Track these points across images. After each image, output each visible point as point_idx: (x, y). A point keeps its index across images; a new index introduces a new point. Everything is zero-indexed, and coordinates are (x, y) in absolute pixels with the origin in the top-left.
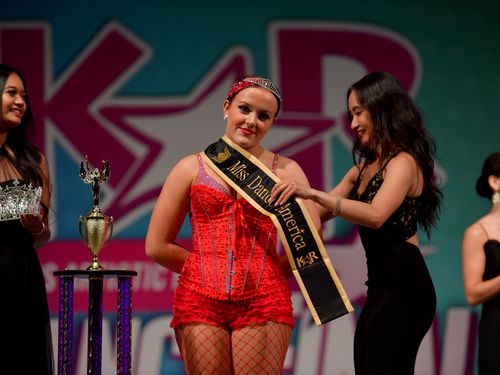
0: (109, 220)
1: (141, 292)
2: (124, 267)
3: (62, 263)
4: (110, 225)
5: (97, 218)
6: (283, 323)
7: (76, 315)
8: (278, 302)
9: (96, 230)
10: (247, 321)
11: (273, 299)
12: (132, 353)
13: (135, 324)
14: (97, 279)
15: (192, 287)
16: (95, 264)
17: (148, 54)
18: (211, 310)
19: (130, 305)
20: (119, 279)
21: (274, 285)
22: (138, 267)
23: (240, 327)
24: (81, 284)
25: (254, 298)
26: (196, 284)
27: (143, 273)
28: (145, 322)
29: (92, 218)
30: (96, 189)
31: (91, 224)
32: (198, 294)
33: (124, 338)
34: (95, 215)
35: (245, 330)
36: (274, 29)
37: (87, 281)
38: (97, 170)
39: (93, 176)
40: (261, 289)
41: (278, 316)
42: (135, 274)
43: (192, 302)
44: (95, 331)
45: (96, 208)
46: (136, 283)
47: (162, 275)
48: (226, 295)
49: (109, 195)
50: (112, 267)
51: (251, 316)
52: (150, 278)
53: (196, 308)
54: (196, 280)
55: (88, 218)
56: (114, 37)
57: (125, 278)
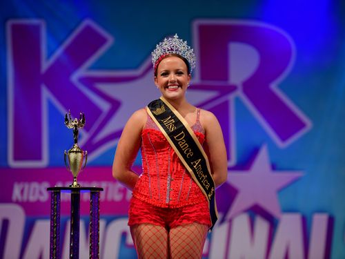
0: (85, 153)
1: (106, 201)
2: (94, 185)
3: (53, 182)
4: (85, 157)
5: (76, 152)
6: (204, 224)
7: (62, 217)
8: (201, 209)
9: (76, 160)
10: (181, 222)
11: (197, 207)
12: (100, 243)
13: (102, 223)
14: (76, 193)
15: (143, 199)
16: (75, 183)
17: (111, 41)
18: (156, 215)
19: (98, 211)
20: (91, 193)
21: (198, 198)
22: (103, 185)
23: (176, 226)
24: (66, 196)
25: (185, 206)
26: (146, 196)
27: (107, 189)
28: (108, 222)
29: (73, 152)
30: (76, 132)
31: (72, 156)
32: (147, 203)
33: (94, 233)
34: (75, 150)
35: (179, 228)
36: (196, 24)
37: (70, 194)
38: (76, 119)
39: (73, 124)
40: (190, 200)
41: (200, 220)
42: (102, 190)
43: (143, 209)
44: (75, 228)
45: (76, 145)
46: (102, 196)
47: (120, 191)
48: (167, 205)
49: (85, 136)
50: (87, 185)
51: (183, 219)
52: (112, 192)
53: (146, 213)
54: (145, 194)
55: (70, 152)
56: (88, 29)
57: (95, 192)
